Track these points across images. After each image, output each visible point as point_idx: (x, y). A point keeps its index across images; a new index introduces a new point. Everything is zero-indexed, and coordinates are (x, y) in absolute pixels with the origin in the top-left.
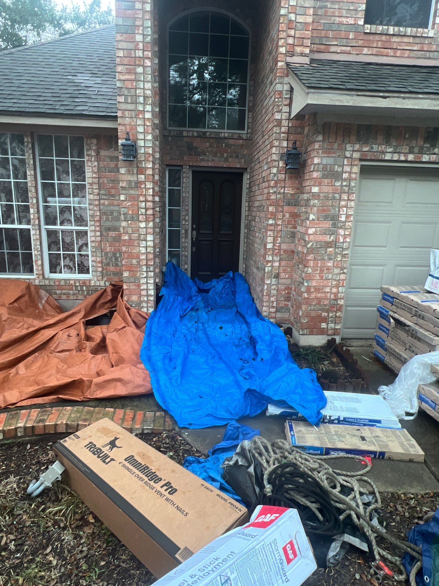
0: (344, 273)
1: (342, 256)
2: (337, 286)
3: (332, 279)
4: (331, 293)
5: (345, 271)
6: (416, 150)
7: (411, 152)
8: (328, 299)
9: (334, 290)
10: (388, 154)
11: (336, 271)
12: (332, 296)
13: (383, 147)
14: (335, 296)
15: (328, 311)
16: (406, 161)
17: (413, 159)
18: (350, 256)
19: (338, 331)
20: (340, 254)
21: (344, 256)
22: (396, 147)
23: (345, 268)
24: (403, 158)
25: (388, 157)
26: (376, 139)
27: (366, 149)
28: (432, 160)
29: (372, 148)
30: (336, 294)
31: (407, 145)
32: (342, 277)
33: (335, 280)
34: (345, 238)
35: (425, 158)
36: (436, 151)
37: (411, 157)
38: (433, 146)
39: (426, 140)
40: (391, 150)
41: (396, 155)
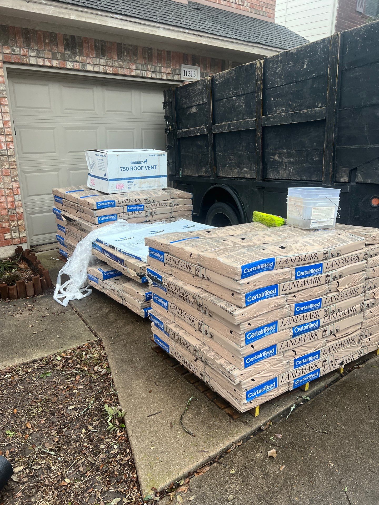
0: (15, 181)
1: (9, 164)
2: (12, 195)
3: (4, 188)
4: (7, 202)
5: (17, 178)
6: (59, 56)
7: (54, 58)
8: (5, 209)
9: (10, 199)
10: (33, 58)
11: (7, 179)
12: (9, 205)
13: (25, 50)
14: (12, 205)
15: (8, 221)
16: (52, 67)
17: (58, 66)
18: (18, 163)
19: (24, 239)
20: (6, 162)
21: (12, 163)
22: (38, 51)
23: (16, 176)
24: (48, 64)
25: (33, 61)
26: (15, 41)
27: (8, 51)
28: (76, 67)
29: (14, 51)
30: (13, 203)
31: (49, 50)
32: (15, 185)
33: (8, 189)
34: (7, 145)
35: (69, 65)
36: (77, 58)
37: (55, 63)
38: (74, 53)
39: (67, 46)
40: (34, 54)
41: (40, 60)
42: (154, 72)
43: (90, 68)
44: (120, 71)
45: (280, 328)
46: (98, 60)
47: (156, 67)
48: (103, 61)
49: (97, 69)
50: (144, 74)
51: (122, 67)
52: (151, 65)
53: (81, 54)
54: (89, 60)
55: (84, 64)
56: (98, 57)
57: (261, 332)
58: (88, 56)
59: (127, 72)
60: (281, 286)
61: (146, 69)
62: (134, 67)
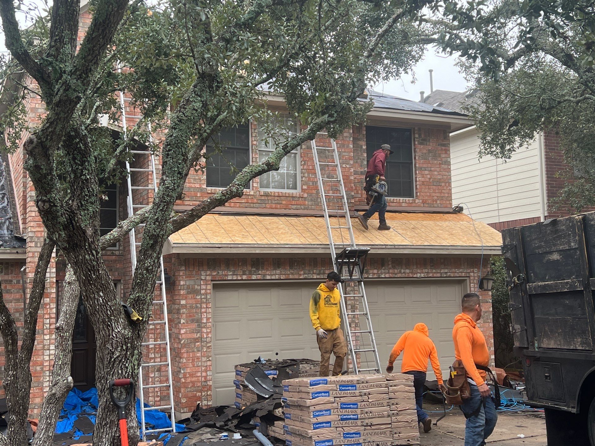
0: (209, 360)
2: (206, 371)
3: (202, 366)
4: (202, 376)
5: (210, 358)
6: (247, 273)
7: (244, 274)
8: (199, 382)
9: (204, 374)
10: (230, 276)
11: (204, 359)
12: (203, 379)
13: (226, 271)
14: (205, 379)
15: (201, 391)
16: (242, 280)
18: (212, 347)
20: (205, 346)
21: (208, 347)
22: (234, 271)
23: (210, 357)
24: (239, 278)
25: (230, 278)
26: (220, 267)
27: (215, 274)
28: (258, 278)
29: (219, 273)
30: (205, 377)
31: (241, 270)
32: (209, 363)
33: (204, 366)
34: (207, 335)
35: (254, 277)
36: (260, 272)
37: (244, 277)
38: (258, 269)
39: (253, 266)
40: (231, 273)
41: (235, 276)
42: (318, 274)
43: (268, 277)
44: (291, 277)
45: (332, 413)
46: (274, 271)
47: (320, 271)
48: (278, 272)
49: (273, 277)
50: (311, 276)
51: (292, 274)
52: (316, 270)
53: (263, 269)
54: (268, 273)
55: (265, 275)
56: (275, 269)
57: (321, 413)
58: (267, 270)
59: (296, 277)
60: (331, 392)
61: (312, 273)
62: (302, 273)
